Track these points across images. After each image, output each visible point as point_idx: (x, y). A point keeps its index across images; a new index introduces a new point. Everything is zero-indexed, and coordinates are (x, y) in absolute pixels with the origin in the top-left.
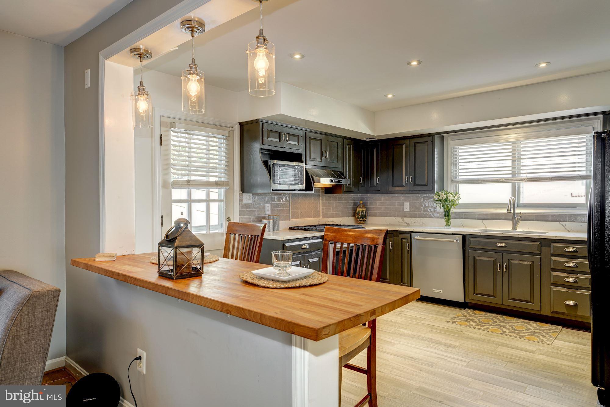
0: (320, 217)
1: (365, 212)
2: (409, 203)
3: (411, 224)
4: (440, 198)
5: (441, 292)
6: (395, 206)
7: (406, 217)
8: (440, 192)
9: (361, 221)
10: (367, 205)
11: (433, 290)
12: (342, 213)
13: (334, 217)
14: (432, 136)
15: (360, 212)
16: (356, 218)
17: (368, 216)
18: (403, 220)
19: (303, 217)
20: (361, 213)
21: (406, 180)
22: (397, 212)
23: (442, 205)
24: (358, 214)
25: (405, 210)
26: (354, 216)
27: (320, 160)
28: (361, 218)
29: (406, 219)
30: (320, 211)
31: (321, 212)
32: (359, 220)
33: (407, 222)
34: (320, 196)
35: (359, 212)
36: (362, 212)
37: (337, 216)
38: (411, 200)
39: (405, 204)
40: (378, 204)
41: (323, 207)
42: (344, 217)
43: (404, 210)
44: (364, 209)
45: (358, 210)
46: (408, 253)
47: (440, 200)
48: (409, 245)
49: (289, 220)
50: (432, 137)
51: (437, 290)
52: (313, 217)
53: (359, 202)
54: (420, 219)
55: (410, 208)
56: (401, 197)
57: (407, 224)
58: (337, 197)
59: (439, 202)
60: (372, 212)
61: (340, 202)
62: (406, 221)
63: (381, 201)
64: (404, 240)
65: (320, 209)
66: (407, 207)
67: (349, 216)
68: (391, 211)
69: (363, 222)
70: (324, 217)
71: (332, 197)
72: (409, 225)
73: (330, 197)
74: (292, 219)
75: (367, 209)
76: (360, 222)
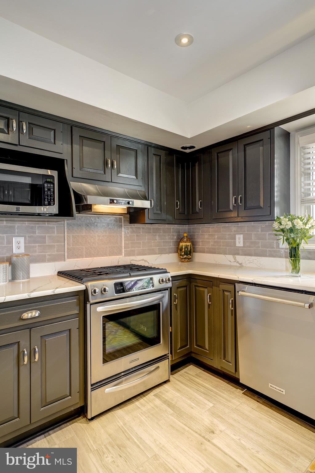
0: (122, 255)
1: (189, 248)
2: (242, 235)
3: (244, 265)
4: (282, 227)
5: (284, 393)
6: (226, 239)
7: (238, 254)
8: (282, 217)
9: (185, 258)
10: (194, 239)
11: (270, 384)
12: (159, 249)
13: (146, 254)
14: (269, 129)
15: (184, 247)
16: (179, 254)
17: (194, 252)
18: (235, 259)
19: (89, 255)
20: (185, 249)
21: (234, 200)
22: (228, 248)
23: (285, 238)
24: (181, 250)
25: (238, 245)
26: (177, 252)
27: (103, 172)
28: (185, 254)
29: (240, 258)
30: (121, 247)
31: (123, 247)
32: (182, 257)
33: (240, 262)
34: (122, 227)
35: (182, 248)
36: (186, 247)
37: (152, 252)
38: (245, 231)
39: (237, 236)
40: (206, 237)
41: (127, 242)
42: (162, 254)
43: (236, 245)
44: (189, 244)
45: (181, 244)
46: (232, 315)
47: (283, 230)
48: (234, 301)
49: (65, 261)
50: (269, 131)
51: (277, 387)
52: (110, 256)
53: (183, 235)
54: (256, 258)
55: (244, 242)
56: (233, 227)
57: (239, 264)
58: (151, 228)
59: (281, 233)
60: (199, 247)
61: (156, 235)
62: (238, 261)
63: (210, 232)
64: (226, 293)
65: (122, 244)
66: (240, 241)
67: (170, 253)
68: (221, 246)
69: (187, 260)
70: (128, 254)
71: (143, 228)
72: (243, 266)
73: (139, 228)
74: (68, 258)
75: (193, 244)
76: (183, 260)
